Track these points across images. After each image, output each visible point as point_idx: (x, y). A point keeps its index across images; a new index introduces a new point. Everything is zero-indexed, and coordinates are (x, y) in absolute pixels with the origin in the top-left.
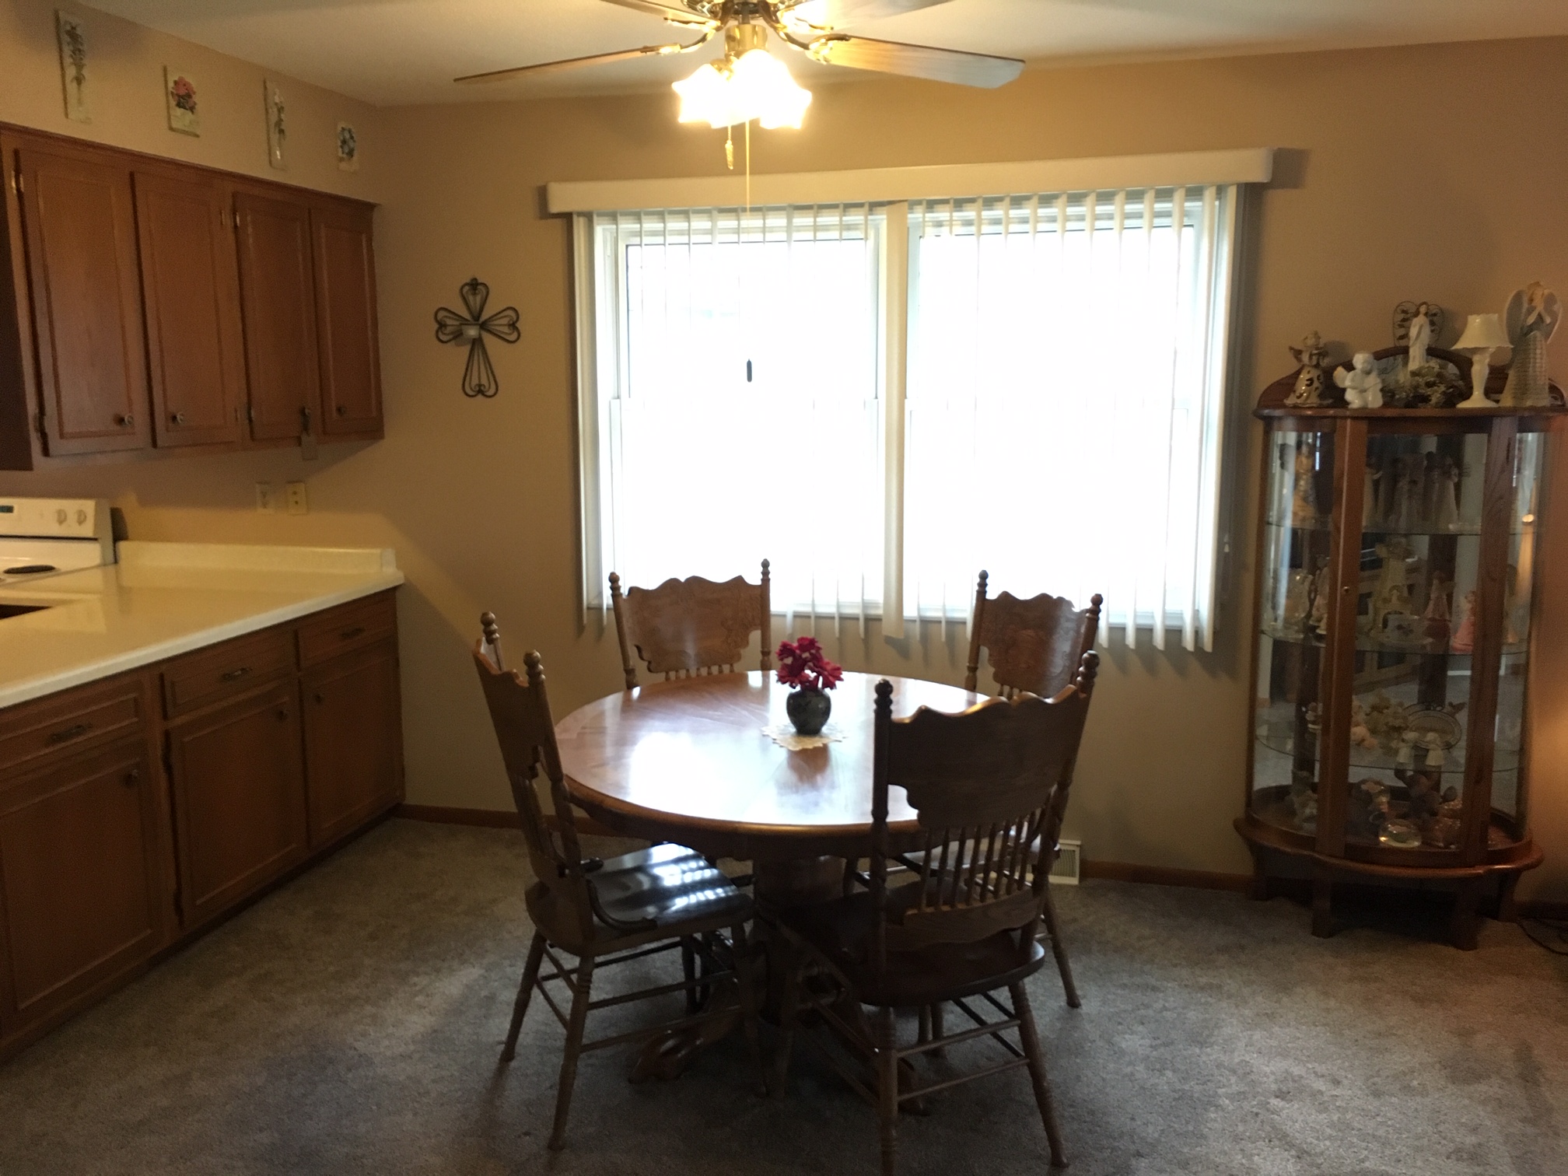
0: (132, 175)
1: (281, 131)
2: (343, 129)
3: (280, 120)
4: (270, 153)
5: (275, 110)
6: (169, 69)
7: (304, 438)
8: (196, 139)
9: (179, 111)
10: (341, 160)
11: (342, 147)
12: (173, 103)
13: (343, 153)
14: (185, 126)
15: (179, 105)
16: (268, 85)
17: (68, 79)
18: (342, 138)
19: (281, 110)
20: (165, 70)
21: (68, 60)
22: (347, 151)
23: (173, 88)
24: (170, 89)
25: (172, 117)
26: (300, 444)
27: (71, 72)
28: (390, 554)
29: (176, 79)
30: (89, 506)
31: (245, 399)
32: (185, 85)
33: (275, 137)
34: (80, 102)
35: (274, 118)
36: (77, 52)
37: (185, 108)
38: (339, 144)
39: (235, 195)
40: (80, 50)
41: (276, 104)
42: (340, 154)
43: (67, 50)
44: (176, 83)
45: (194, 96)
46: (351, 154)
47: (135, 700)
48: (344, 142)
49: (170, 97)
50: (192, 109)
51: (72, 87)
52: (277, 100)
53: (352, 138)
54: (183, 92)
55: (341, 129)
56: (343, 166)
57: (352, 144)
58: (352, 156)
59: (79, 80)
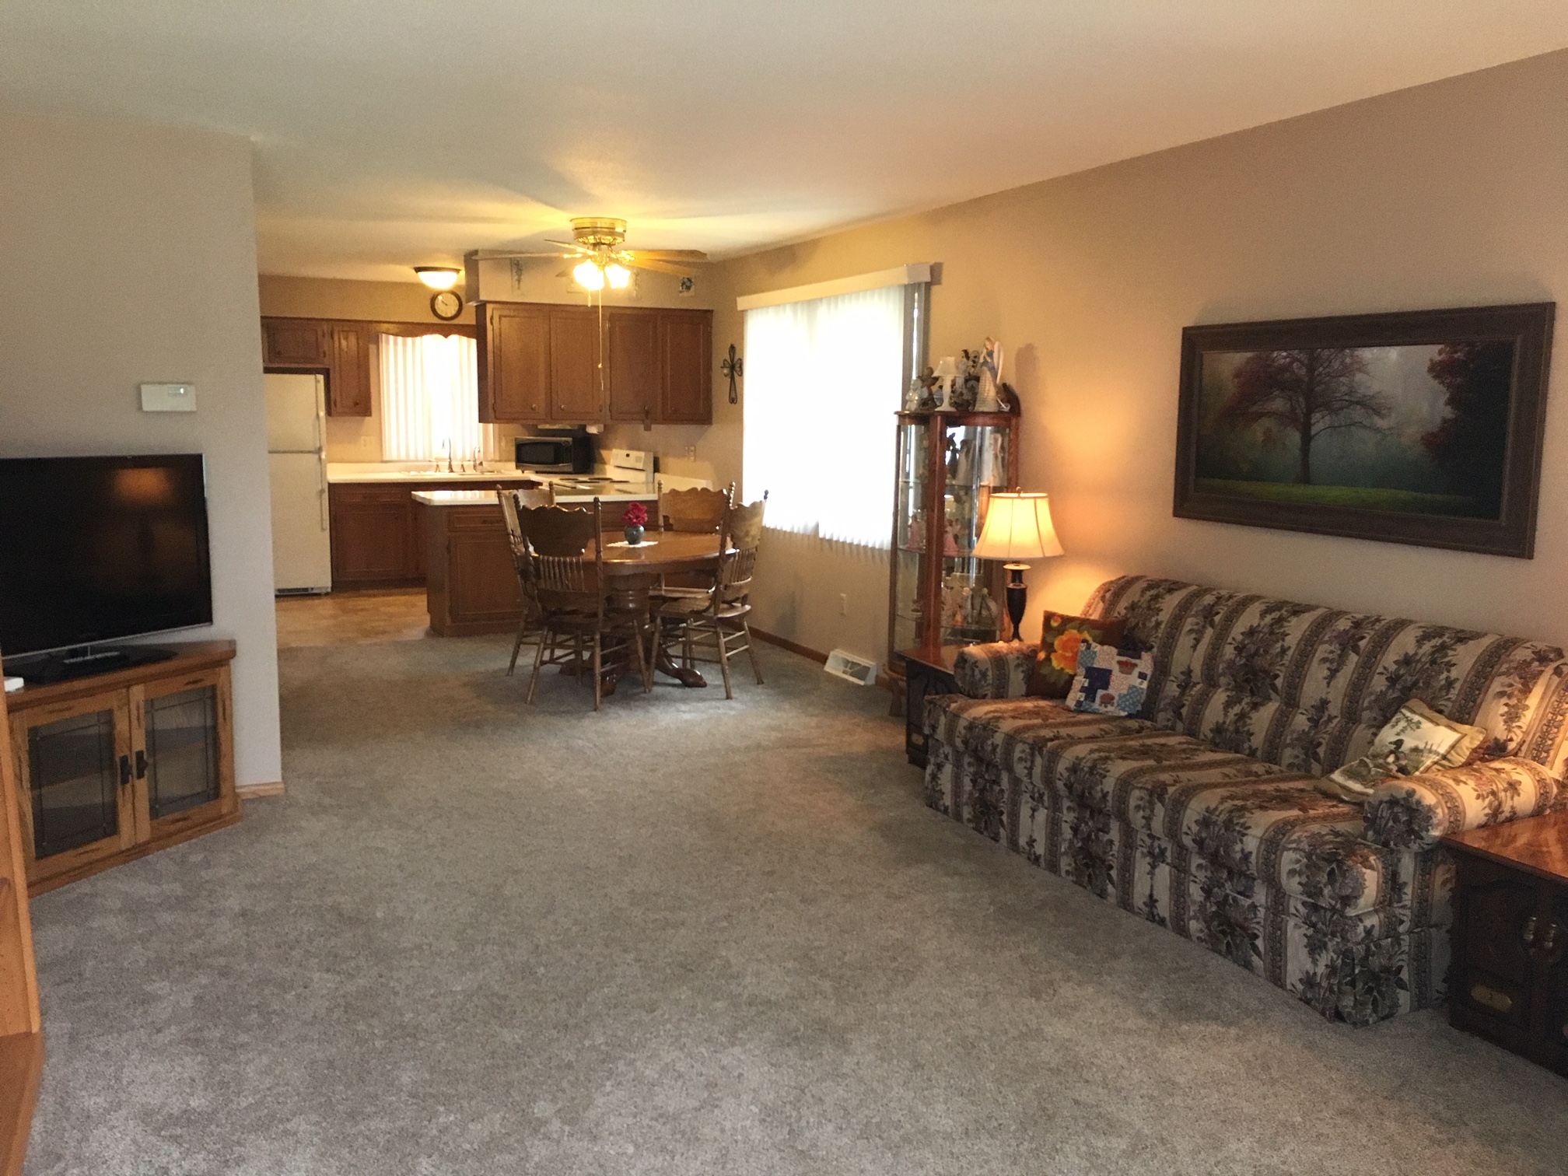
2: (684, 278)
3: (637, 279)
11: (681, 286)
13: (683, 289)
22: (685, 287)
30: (642, 454)
31: (608, 402)
42: (680, 289)
48: (683, 283)
53: (689, 281)
55: (681, 278)
57: (689, 284)
58: (690, 289)
59: (519, 280)
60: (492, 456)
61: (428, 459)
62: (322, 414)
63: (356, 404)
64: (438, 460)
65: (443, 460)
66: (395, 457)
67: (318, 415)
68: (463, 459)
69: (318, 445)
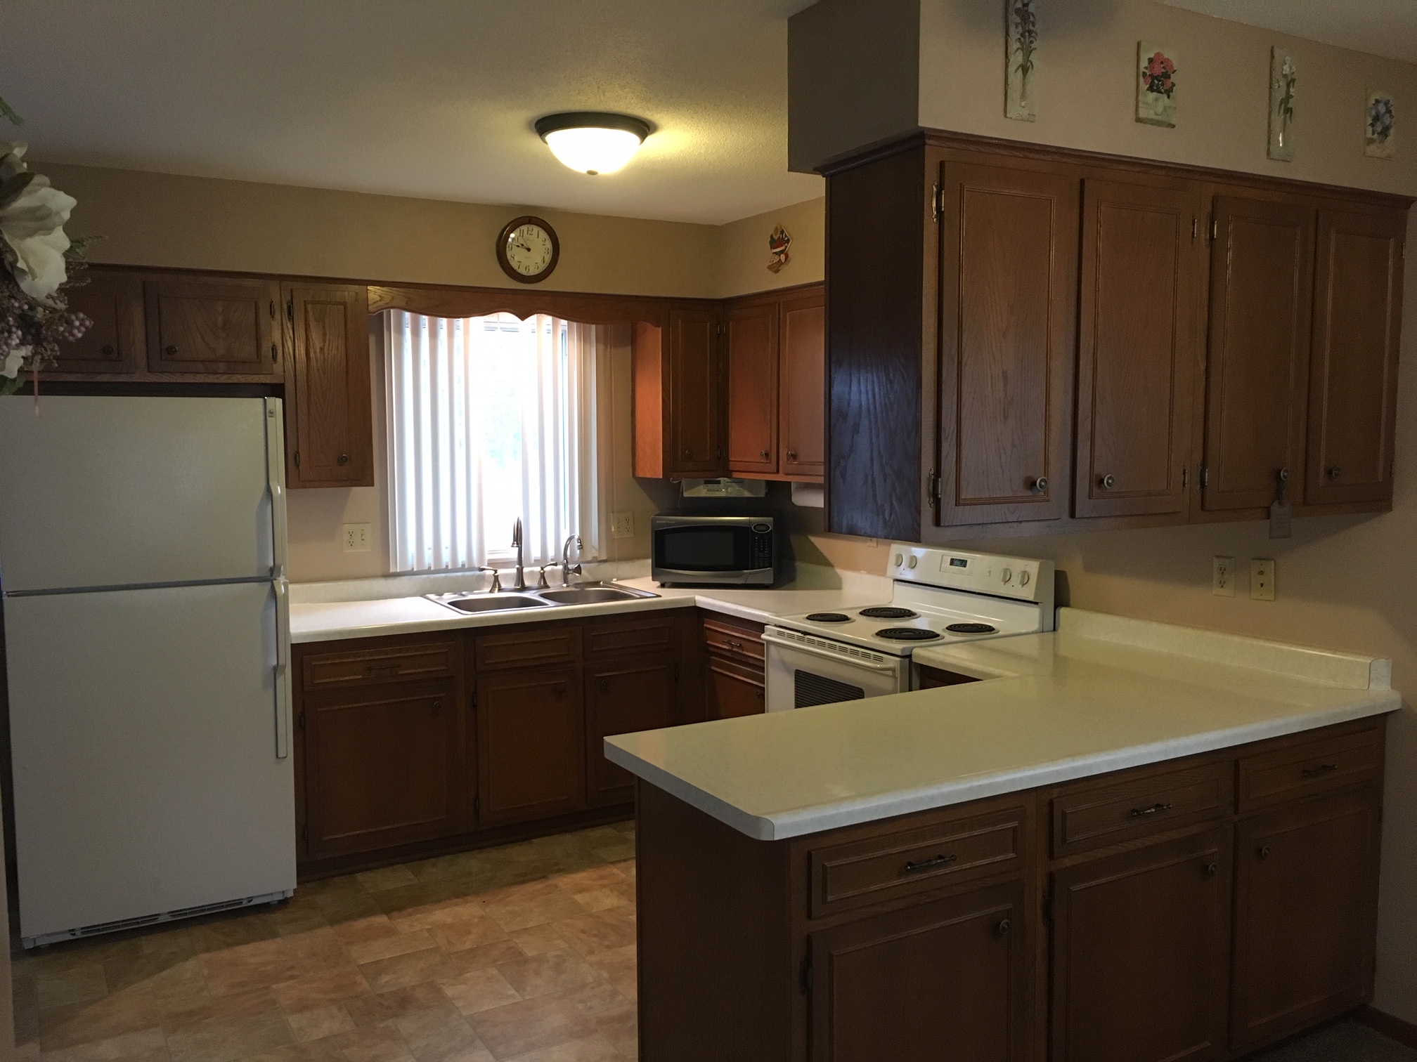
0: (1082, 182)
1: (1289, 111)
2: (1377, 101)
3: (1288, 97)
4: (1270, 140)
5: (1283, 84)
6: (1143, 44)
7: (1275, 508)
8: (1169, 129)
9: (1152, 96)
10: (1371, 141)
11: (1372, 125)
12: (1144, 86)
13: (1373, 134)
14: (1156, 114)
15: (1151, 89)
16: (1277, 52)
17: (1012, 69)
18: (1373, 113)
19: (1291, 82)
20: (1139, 45)
21: (1014, 45)
22: (1379, 129)
23: (1146, 68)
24: (1142, 69)
25: (1140, 105)
26: (1268, 517)
27: (1017, 59)
28: (1382, 667)
29: (1152, 56)
30: (1033, 567)
31: (1198, 457)
32: (1162, 63)
33: (1278, 120)
34: (1023, 96)
35: (1280, 94)
36: (1028, 35)
37: (1160, 92)
38: (1370, 121)
39: (1215, 200)
40: (1030, 32)
41: (1285, 76)
42: (1369, 135)
43: (1015, 33)
44: (1151, 60)
45: (1172, 75)
46: (1385, 132)
47: (1014, 829)
48: (1377, 118)
49: (1141, 79)
50: (1168, 92)
51: (1016, 78)
52: (1286, 69)
53: (1389, 111)
54: (1158, 70)
55: (1374, 102)
56: (1372, 149)
57: (1387, 120)
58: (1386, 136)
59: (1025, 69)
60: (595, 553)
61: (476, 565)
62: (279, 490)
63: (342, 461)
64: (495, 564)
65: (506, 564)
66: (411, 562)
67: (269, 491)
68: (542, 562)
69: (271, 564)
